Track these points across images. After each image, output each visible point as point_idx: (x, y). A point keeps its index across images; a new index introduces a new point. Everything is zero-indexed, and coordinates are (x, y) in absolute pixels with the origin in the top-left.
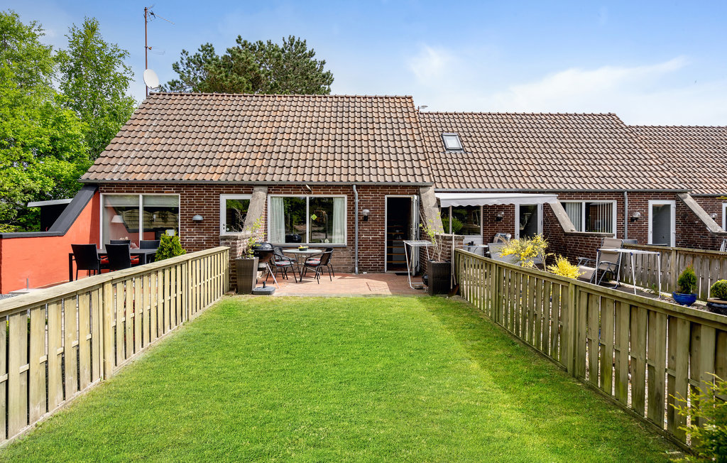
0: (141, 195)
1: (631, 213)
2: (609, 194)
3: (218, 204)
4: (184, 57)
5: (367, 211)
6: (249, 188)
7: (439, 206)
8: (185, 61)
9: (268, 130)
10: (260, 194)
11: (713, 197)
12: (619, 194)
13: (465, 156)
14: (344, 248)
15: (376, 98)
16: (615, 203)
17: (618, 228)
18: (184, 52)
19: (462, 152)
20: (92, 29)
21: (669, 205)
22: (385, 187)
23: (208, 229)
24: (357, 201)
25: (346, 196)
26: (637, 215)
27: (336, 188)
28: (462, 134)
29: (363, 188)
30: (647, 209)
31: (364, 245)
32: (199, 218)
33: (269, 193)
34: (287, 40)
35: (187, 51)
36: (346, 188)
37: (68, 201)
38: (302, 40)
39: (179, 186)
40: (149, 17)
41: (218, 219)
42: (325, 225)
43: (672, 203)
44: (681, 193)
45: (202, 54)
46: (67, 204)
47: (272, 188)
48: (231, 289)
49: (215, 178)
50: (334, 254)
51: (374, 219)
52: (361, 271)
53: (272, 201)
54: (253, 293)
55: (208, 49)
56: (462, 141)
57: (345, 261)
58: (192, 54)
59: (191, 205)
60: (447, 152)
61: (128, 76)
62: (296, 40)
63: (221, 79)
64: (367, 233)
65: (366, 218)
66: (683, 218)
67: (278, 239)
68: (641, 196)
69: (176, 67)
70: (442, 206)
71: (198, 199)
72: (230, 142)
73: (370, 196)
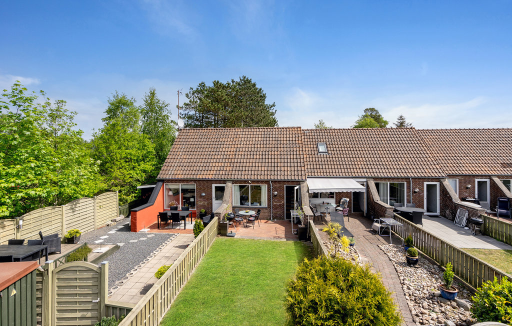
0: (180, 184)
1: (414, 188)
2: (402, 179)
3: (211, 188)
4: (191, 91)
5: (276, 193)
6: (224, 181)
7: (309, 192)
8: (191, 93)
9: (232, 150)
10: (229, 184)
11: (469, 176)
12: (407, 179)
13: (328, 156)
14: (266, 208)
15: (283, 128)
16: (405, 183)
17: (407, 196)
18: (191, 88)
19: (327, 154)
20: (153, 94)
21: (436, 185)
22: (284, 182)
23: (207, 199)
24: (272, 188)
25: (267, 185)
26: (417, 190)
27: (262, 182)
28: (328, 143)
29: (274, 182)
30: (423, 187)
31: (275, 207)
32: (204, 194)
33: (233, 183)
34: (242, 78)
35: (192, 87)
36: (267, 182)
37: (154, 186)
38: (249, 79)
39: (195, 181)
40: (180, 94)
41: (211, 195)
42: (257, 198)
43: (438, 184)
44: (442, 178)
45: (199, 88)
46: (154, 187)
47: (234, 182)
48: (218, 234)
49: (210, 177)
50: (262, 211)
51: (280, 196)
52: (274, 219)
53: (234, 187)
54: (227, 236)
55: (202, 85)
56: (327, 147)
57: (266, 214)
58: (195, 89)
59: (201, 188)
60: (319, 154)
61: (169, 114)
62: (246, 77)
63: (210, 106)
64: (276, 202)
65: (275, 196)
66: (443, 192)
67: (237, 203)
68: (419, 180)
69: (187, 96)
70: (310, 192)
71: (203, 186)
72: (216, 157)
73: (278, 185)
